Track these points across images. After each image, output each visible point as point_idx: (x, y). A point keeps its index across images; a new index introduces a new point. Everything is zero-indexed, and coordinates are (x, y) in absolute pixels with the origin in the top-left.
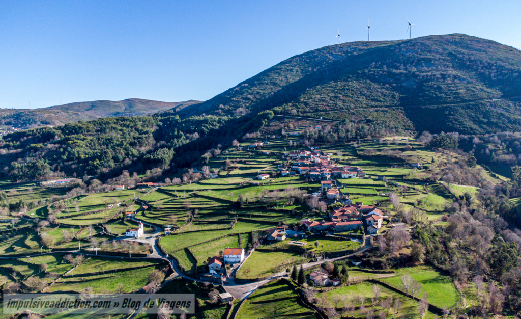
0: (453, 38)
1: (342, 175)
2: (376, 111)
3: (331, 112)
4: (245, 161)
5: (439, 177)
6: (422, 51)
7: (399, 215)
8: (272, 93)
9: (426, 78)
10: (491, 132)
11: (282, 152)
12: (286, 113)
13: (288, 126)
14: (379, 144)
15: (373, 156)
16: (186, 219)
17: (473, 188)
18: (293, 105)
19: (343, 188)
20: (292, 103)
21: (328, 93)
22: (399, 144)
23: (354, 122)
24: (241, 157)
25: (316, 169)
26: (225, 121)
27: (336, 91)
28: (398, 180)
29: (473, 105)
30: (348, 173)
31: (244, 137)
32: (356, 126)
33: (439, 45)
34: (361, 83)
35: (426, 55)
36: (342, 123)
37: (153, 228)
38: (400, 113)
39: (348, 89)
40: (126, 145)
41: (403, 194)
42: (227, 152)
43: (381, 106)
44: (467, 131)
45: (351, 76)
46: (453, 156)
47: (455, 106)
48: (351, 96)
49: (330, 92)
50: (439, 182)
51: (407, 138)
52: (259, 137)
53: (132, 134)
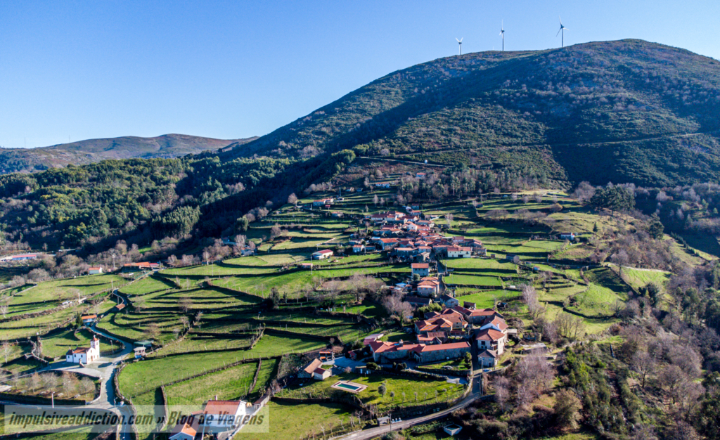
0: (625, 45)
1: (449, 252)
2: (510, 151)
3: (441, 153)
4: (303, 227)
5: (605, 255)
6: (579, 63)
7: (536, 327)
8: (358, 125)
9: (585, 101)
10: (685, 183)
11: (361, 214)
12: (373, 153)
13: (374, 174)
14: (512, 202)
15: (501, 220)
16: (177, 329)
17: (660, 272)
18: (386, 142)
19: (447, 275)
20: (385, 139)
21: (439, 124)
22: (543, 201)
23: (475, 167)
24: (299, 220)
25: (407, 242)
26: (286, 166)
27: (451, 121)
28: (539, 261)
29: (656, 142)
30: (457, 249)
31: (307, 190)
32: (477, 173)
33: (605, 55)
34: (488, 109)
35: (586, 69)
36: (456, 169)
37: (119, 346)
38: (546, 155)
39: (468, 119)
40: (131, 202)
41: (546, 285)
42: (278, 212)
43: (517, 144)
44: (648, 181)
45: (474, 99)
46: (627, 221)
47: (629, 143)
48: (473, 128)
49: (441, 122)
50: (606, 264)
51: (555, 192)
52: (329, 189)
53: (144, 184)
